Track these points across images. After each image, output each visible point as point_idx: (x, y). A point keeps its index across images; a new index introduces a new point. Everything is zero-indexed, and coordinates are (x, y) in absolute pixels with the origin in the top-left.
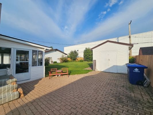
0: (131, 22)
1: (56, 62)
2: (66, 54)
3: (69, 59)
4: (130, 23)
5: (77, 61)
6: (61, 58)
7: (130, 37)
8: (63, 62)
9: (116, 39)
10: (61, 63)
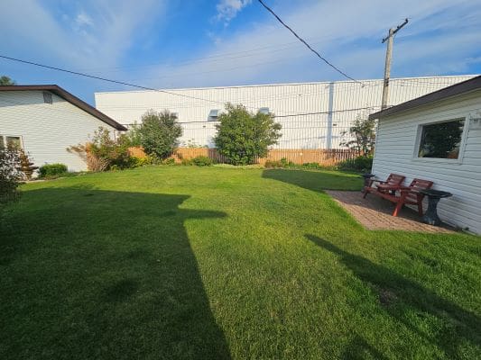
0: (399, 28)
1: (60, 170)
2: (120, 128)
3: (137, 153)
4: (394, 29)
5: (177, 160)
6: (93, 146)
7: (386, 83)
8: (108, 168)
9: (326, 88)
10: (94, 170)
